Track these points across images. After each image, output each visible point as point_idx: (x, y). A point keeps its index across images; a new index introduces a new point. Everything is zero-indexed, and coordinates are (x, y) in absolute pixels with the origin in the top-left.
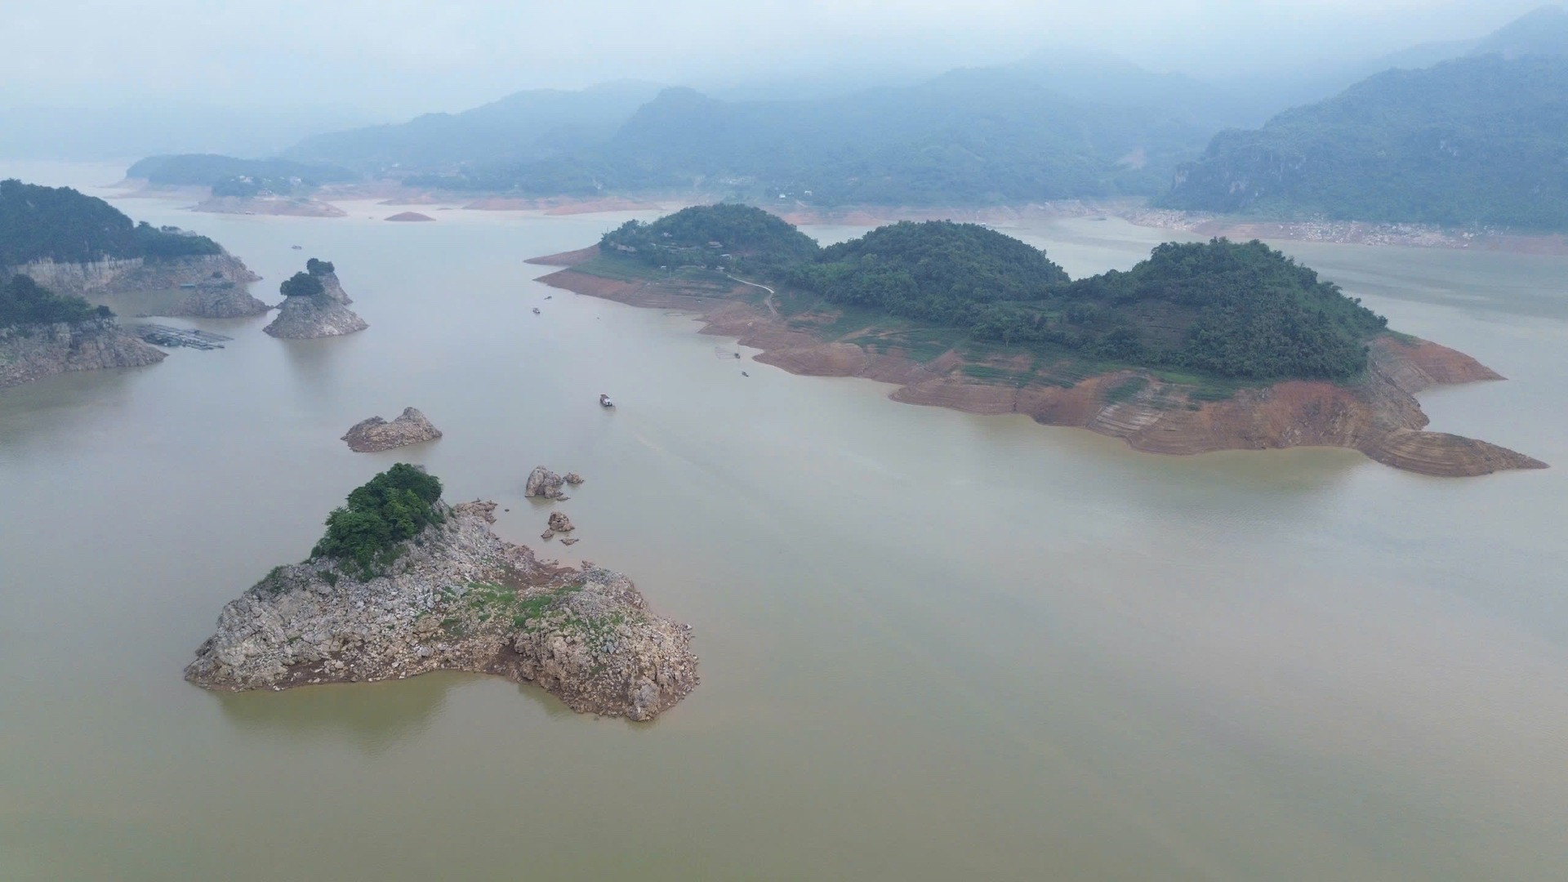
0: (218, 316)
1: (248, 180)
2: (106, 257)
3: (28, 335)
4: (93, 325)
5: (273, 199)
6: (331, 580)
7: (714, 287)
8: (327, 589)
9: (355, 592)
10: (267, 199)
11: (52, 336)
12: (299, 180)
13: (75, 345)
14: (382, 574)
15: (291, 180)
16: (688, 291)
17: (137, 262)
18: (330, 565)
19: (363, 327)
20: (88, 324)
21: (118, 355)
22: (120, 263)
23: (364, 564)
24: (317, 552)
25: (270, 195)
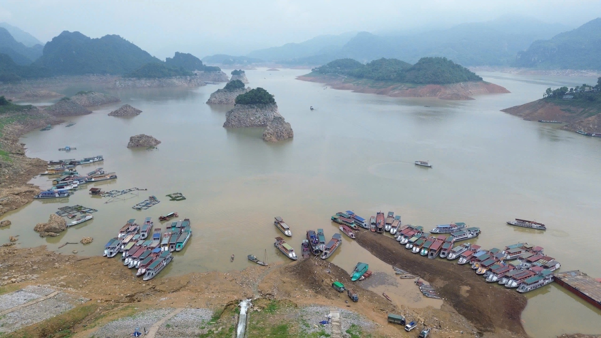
0: (218, 81)
1: (232, 60)
2: (196, 70)
3: (182, 78)
4: (194, 77)
5: (238, 65)
6: (226, 92)
7: (334, 77)
8: (225, 93)
9: (228, 94)
10: (236, 65)
11: (186, 79)
12: (246, 61)
13: (190, 81)
14: (233, 92)
15: (244, 61)
16: (327, 79)
17: (203, 72)
18: (226, 90)
19: (249, 83)
20: (193, 77)
21: (198, 83)
22: (199, 72)
23: (230, 90)
24: (224, 88)
25: (237, 64)
